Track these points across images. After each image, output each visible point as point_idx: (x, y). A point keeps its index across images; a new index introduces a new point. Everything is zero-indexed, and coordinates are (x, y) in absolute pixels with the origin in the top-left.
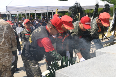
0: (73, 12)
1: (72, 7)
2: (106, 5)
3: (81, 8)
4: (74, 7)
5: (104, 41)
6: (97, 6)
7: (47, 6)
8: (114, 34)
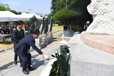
0: (32, 21)
2: (47, 18)
3: (36, 19)
4: (32, 18)
6: (44, 18)
8: (51, 33)
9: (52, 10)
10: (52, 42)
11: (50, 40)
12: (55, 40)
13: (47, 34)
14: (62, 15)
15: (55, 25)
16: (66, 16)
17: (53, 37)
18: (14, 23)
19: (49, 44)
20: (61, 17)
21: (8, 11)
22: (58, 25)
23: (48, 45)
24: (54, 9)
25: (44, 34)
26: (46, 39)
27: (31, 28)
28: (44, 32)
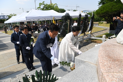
0: (65, 19)
1: (64, 16)
2: (86, 15)
3: (70, 16)
5: (85, 37)
6: (80, 15)
7: (51, 16)
8: (91, 32)
9: (100, 6)
10: (89, 44)
11: (88, 41)
12: (95, 41)
13: (85, 34)
14: (105, 11)
15: (102, 23)
16: (110, 12)
17: (91, 38)
18: (60, 21)
19: (85, 45)
20: (103, 13)
21: (53, 10)
22: (106, 22)
23: (83, 46)
24: (103, 3)
25: (81, 33)
26: (82, 40)
27: (63, 27)
28: (81, 32)
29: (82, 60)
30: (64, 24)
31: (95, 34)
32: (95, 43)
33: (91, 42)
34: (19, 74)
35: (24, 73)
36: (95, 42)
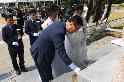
0: (69, 3)
10: (103, 37)
11: (101, 33)
12: (111, 33)
13: (97, 24)
17: (106, 29)
19: (97, 40)
23: (94, 41)
25: (93, 23)
26: (93, 32)
27: (66, 14)
28: (92, 20)
29: (89, 79)
30: (69, 9)
31: (112, 22)
32: (112, 37)
33: (105, 34)
34: (5, 78)
35: (11, 77)
36: (112, 35)
